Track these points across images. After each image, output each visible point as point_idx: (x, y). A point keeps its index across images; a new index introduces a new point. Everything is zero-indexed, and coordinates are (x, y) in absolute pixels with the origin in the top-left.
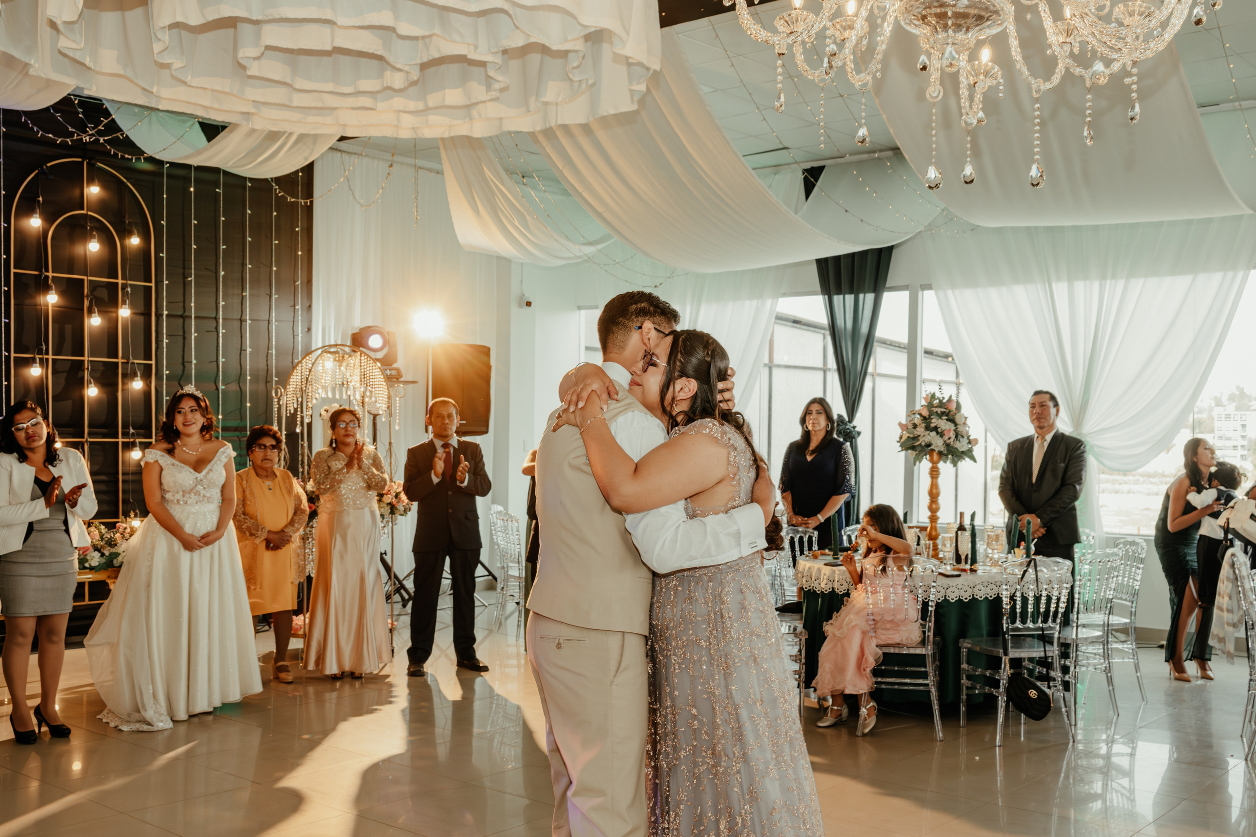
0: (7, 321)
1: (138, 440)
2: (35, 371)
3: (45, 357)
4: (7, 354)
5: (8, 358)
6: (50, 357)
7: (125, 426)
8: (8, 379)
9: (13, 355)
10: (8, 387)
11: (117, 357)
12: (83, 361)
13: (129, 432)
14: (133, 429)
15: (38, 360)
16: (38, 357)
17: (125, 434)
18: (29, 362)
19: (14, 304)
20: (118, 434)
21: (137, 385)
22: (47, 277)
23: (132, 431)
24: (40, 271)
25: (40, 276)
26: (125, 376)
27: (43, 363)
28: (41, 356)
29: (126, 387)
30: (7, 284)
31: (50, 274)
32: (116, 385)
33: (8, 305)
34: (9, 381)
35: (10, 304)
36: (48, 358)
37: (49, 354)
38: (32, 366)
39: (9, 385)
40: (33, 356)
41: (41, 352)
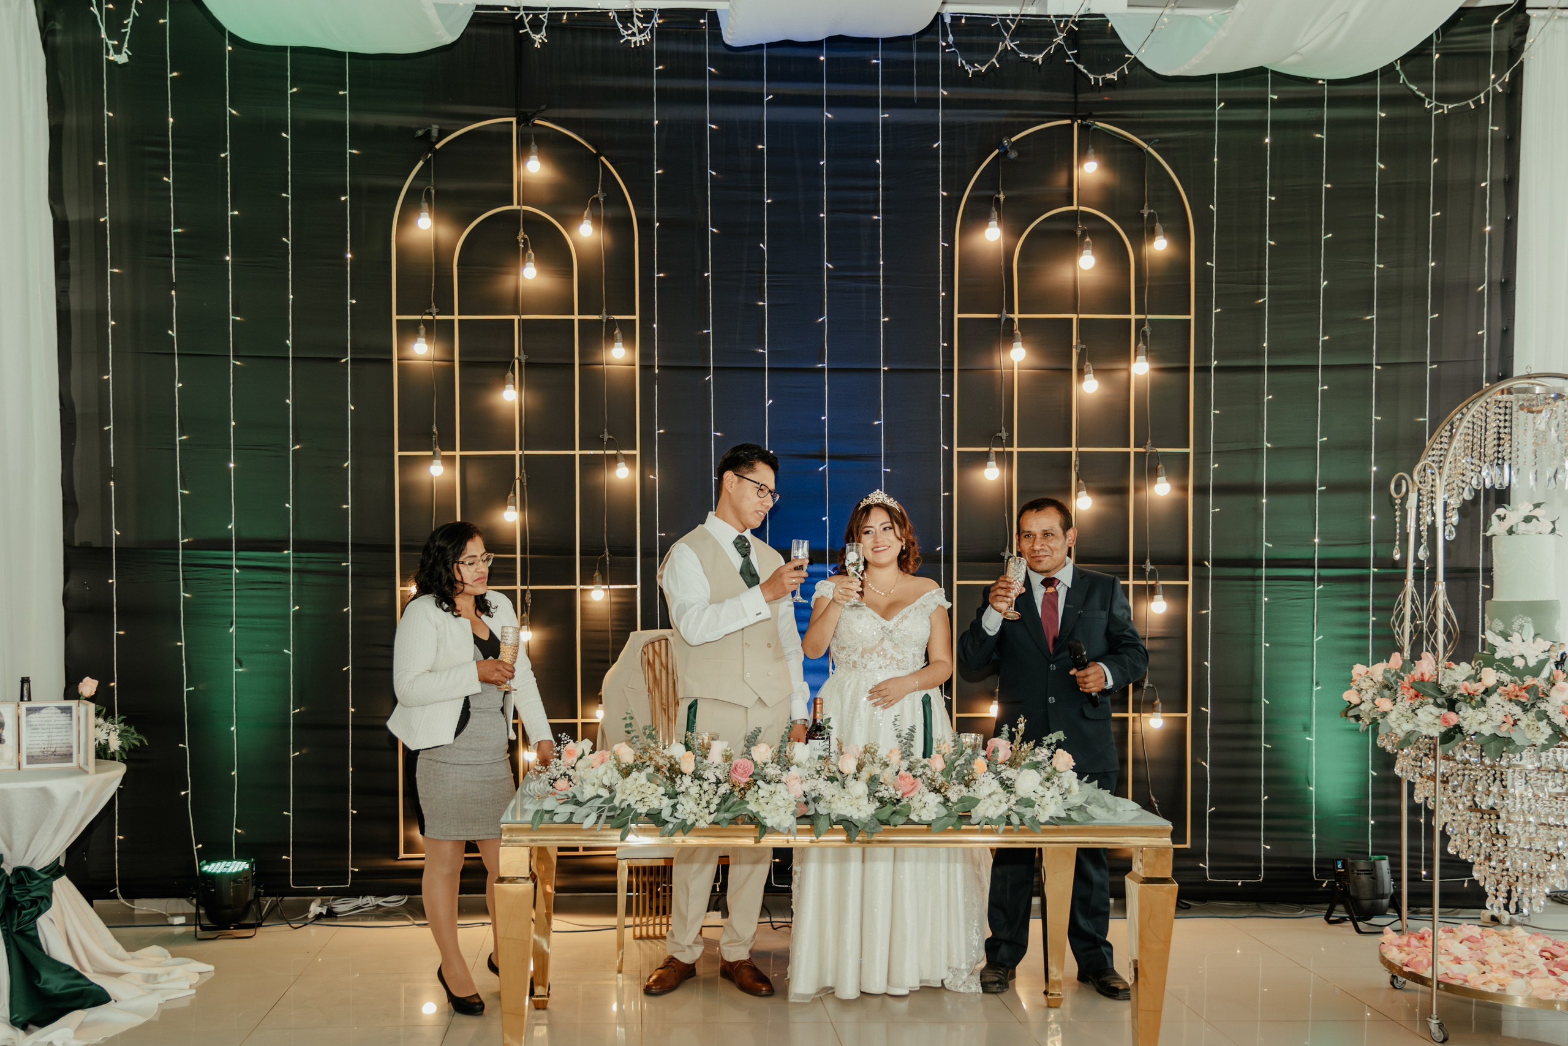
0: (948, 396)
1: (1161, 582)
2: (991, 474)
3: (1007, 449)
4: (946, 448)
5: (949, 454)
6: (1015, 449)
7: (1139, 560)
8: (949, 487)
9: (956, 449)
10: (948, 501)
11: (1128, 446)
12: (1070, 453)
13: (1144, 570)
14: (1152, 564)
15: (994, 455)
16: (995, 449)
17: (1140, 574)
18: (983, 458)
19: (959, 370)
20: (1128, 573)
21: (1162, 490)
22: (1011, 321)
23: (1149, 567)
24: (1000, 312)
25: (1000, 320)
26: (1139, 474)
27: (1004, 459)
28: (1001, 449)
29: (1142, 494)
30: (949, 339)
31: (1016, 316)
32: (1124, 491)
33: (949, 371)
34: (951, 490)
35: (953, 370)
36: (1012, 453)
37: (1012, 446)
38: (985, 466)
39: (951, 496)
40: (986, 449)
41: (999, 442)
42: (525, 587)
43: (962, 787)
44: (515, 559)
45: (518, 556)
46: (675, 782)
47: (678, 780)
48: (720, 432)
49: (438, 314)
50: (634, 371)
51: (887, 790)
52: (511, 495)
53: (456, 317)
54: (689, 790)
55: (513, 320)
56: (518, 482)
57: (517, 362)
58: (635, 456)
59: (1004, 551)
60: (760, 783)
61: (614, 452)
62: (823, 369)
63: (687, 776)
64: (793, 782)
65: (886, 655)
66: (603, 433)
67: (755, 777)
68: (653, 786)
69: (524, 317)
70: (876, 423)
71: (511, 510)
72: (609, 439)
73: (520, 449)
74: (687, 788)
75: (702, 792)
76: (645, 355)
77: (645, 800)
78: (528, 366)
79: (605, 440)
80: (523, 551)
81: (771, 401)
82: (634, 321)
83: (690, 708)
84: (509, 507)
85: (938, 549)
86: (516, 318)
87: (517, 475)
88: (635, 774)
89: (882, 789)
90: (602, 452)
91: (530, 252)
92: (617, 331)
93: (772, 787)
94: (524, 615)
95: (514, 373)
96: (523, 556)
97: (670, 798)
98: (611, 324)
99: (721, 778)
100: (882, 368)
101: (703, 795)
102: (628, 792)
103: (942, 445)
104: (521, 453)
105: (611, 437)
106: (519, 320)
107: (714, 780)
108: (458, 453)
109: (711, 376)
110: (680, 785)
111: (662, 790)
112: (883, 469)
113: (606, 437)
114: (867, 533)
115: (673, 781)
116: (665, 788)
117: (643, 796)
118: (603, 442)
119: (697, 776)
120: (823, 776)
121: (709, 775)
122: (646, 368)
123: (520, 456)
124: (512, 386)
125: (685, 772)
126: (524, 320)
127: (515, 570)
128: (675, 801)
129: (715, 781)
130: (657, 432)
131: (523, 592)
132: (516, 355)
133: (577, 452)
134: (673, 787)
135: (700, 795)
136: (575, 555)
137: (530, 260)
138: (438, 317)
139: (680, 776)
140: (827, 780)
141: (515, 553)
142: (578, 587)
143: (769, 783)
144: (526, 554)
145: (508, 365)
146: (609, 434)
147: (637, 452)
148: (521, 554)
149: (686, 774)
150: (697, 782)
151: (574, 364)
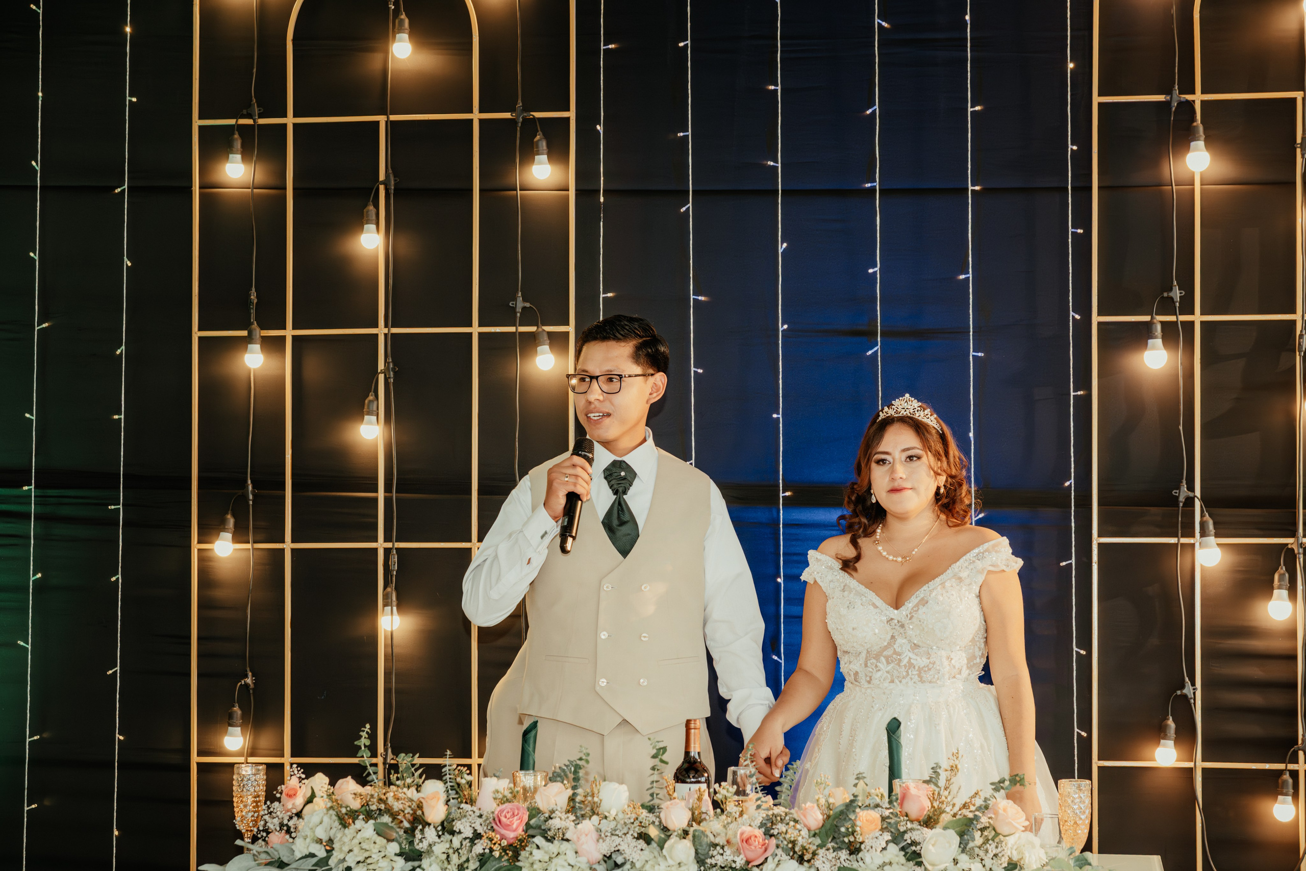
0: (1080, 231)
2: (1156, 361)
3: (1182, 319)
4: (1079, 317)
5: (1084, 327)
6: (1198, 318)
8: (1084, 382)
9: (1096, 319)
10: (1082, 405)
12: (1294, 322)
15: (1159, 327)
16: (1161, 318)
18: (1141, 335)
19: (1100, 188)
22: (1191, 104)
24: (1168, 92)
25: (1167, 104)
27: (1178, 335)
28: (1172, 318)
30: (1083, 137)
31: (1198, 98)
33: (1083, 190)
34: (1089, 388)
35: (1090, 188)
36: (1192, 323)
37: (1192, 312)
38: (1145, 346)
39: (1089, 397)
40: (1147, 318)
41: (1167, 307)
42: (389, 545)
43: (844, 854)
44: (376, 500)
45: (381, 495)
46: (414, 836)
47: (417, 832)
48: (705, 296)
49: (261, 116)
50: (567, 197)
51: (722, 855)
52: (371, 397)
53: (290, 120)
54: (434, 848)
55: (378, 123)
56: (381, 378)
57: (382, 188)
58: (567, 334)
59: (1178, 488)
60: (538, 840)
61: (533, 329)
62: (873, 190)
63: (432, 827)
64: (583, 838)
65: (900, 660)
66: (515, 299)
67: (530, 832)
68: (381, 841)
69: (393, 118)
70: (962, 277)
71: (370, 423)
72: (524, 308)
73: (386, 326)
74: (430, 845)
75: (451, 851)
76: (585, 174)
77: (369, 861)
78: (400, 194)
79: (519, 309)
80: (388, 489)
81: (785, 245)
82: (567, 120)
83: (526, 734)
84: (366, 417)
85: (1067, 484)
86: (382, 119)
87: (381, 366)
88: (359, 823)
89: (715, 853)
90: (512, 329)
91: (403, 16)
92: (538, 137)
93: (554, 847)
94: (389, 589)
95: (377, 206)
96: (387, 494)
97: (407, 859)
98: (531, 126)
99: (480, 830)
100: (970, 188)
101: (451, 855)
102: (346, 849)
103: (1071, 313)
104: (386, 330)
105: (528, 305)
106: (387, 122)
107: (469, 833)
108: (289, 333)
109: (690, 205)
110: (421, 841)
111: (394, 848)
112: (972, 353)
113: (520, 304)
114: (881, 462)
115: (410, 832)
116: (400, 844)
117: (367, 854)
118: (516, 313)
119: (446, 828)
120: (631, 832)
121: (464, 828)
122: (585, 193)
123: (386, 335)
124: (373, 227)
125: (429, 821)
126: (393, 123)
127: (376, 516)
128: (416, 864)
129: (471, 836)
130: (602, 296)
131: (387, 551)
132: (382, 177)
133: (475, 330)
134: (411, 843)
135: (448, 856)
136: (471, 494)
137: (401, 31)
138: (262, 121)
139: (420, 827)
140: (638, 839)
141: (376, 491)
142: (474, 544)
143: (550, 840)
144: (391, 492)
145: (368, 194)
146: (524, 300)
147: (571, 329)
148: (386, 491)
149: (429, 824)
150: (448, 837)
151: (471, 190)
